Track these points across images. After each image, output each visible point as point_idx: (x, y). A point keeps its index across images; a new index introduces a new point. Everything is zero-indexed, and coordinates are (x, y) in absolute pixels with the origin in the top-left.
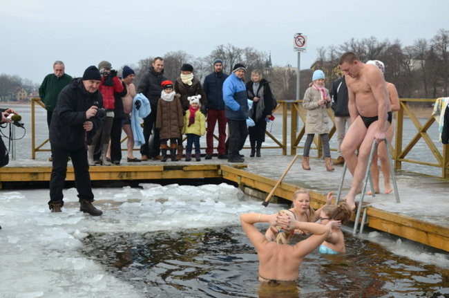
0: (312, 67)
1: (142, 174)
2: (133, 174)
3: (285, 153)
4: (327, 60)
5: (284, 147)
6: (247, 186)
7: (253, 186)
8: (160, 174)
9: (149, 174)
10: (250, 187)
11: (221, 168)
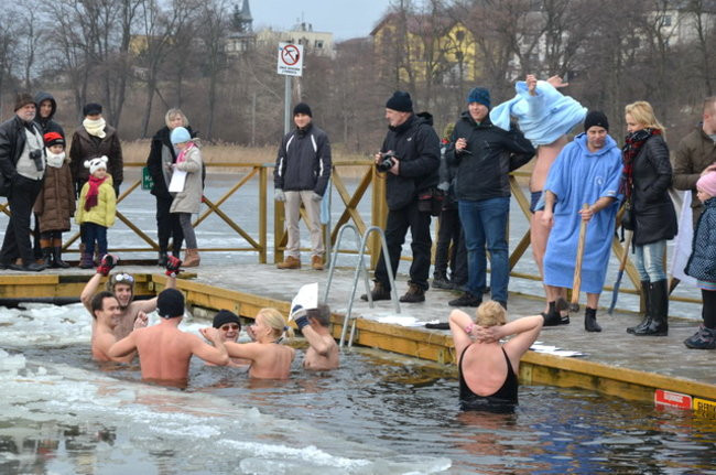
0: (374, 33)
1: (24, 289)
2: (9, 289)
3: (263, 259)
4: (417, 11)
5: (261, 249)
6: (197, 306)
7: (207, 305)
8: (52, 288)
9: (35, 289)
10: (202, 307)
11: (154, 279)
